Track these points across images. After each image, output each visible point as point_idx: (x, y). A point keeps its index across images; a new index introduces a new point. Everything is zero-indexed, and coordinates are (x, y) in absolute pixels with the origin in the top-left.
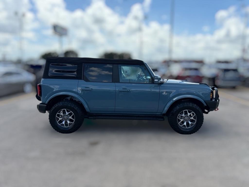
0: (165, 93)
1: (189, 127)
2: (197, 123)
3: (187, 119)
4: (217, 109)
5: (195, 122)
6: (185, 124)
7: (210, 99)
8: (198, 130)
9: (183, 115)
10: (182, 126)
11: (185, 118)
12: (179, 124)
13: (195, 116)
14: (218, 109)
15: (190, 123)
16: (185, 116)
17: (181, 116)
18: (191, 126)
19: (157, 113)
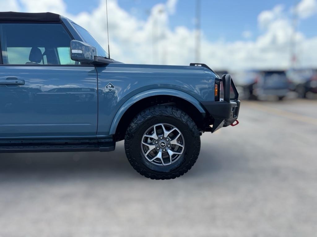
0: (110, 86)
1: (170, 162)
2: (185, 153)
3: (163, 145)
4: (235, 122)
5: (181, 150)
6: (159, 155)
7: (213, 99)
8: (190, 168)
9: (154, 136)
10: (153, 161)
11: (160, 142)
12: (147, 156)
13: (180, 136)
14: (238, 123)
15: (171, 153)
16: (159, 138)
17: (151, 139)
18: (173, 160)
19: (97, 133)
